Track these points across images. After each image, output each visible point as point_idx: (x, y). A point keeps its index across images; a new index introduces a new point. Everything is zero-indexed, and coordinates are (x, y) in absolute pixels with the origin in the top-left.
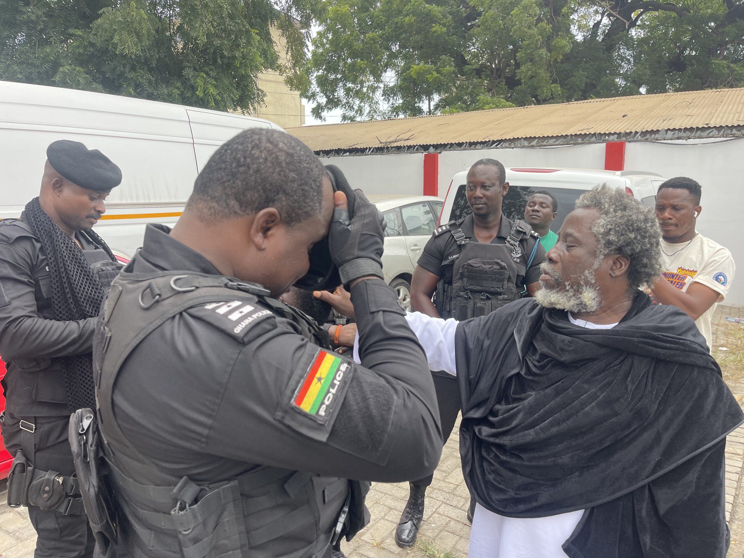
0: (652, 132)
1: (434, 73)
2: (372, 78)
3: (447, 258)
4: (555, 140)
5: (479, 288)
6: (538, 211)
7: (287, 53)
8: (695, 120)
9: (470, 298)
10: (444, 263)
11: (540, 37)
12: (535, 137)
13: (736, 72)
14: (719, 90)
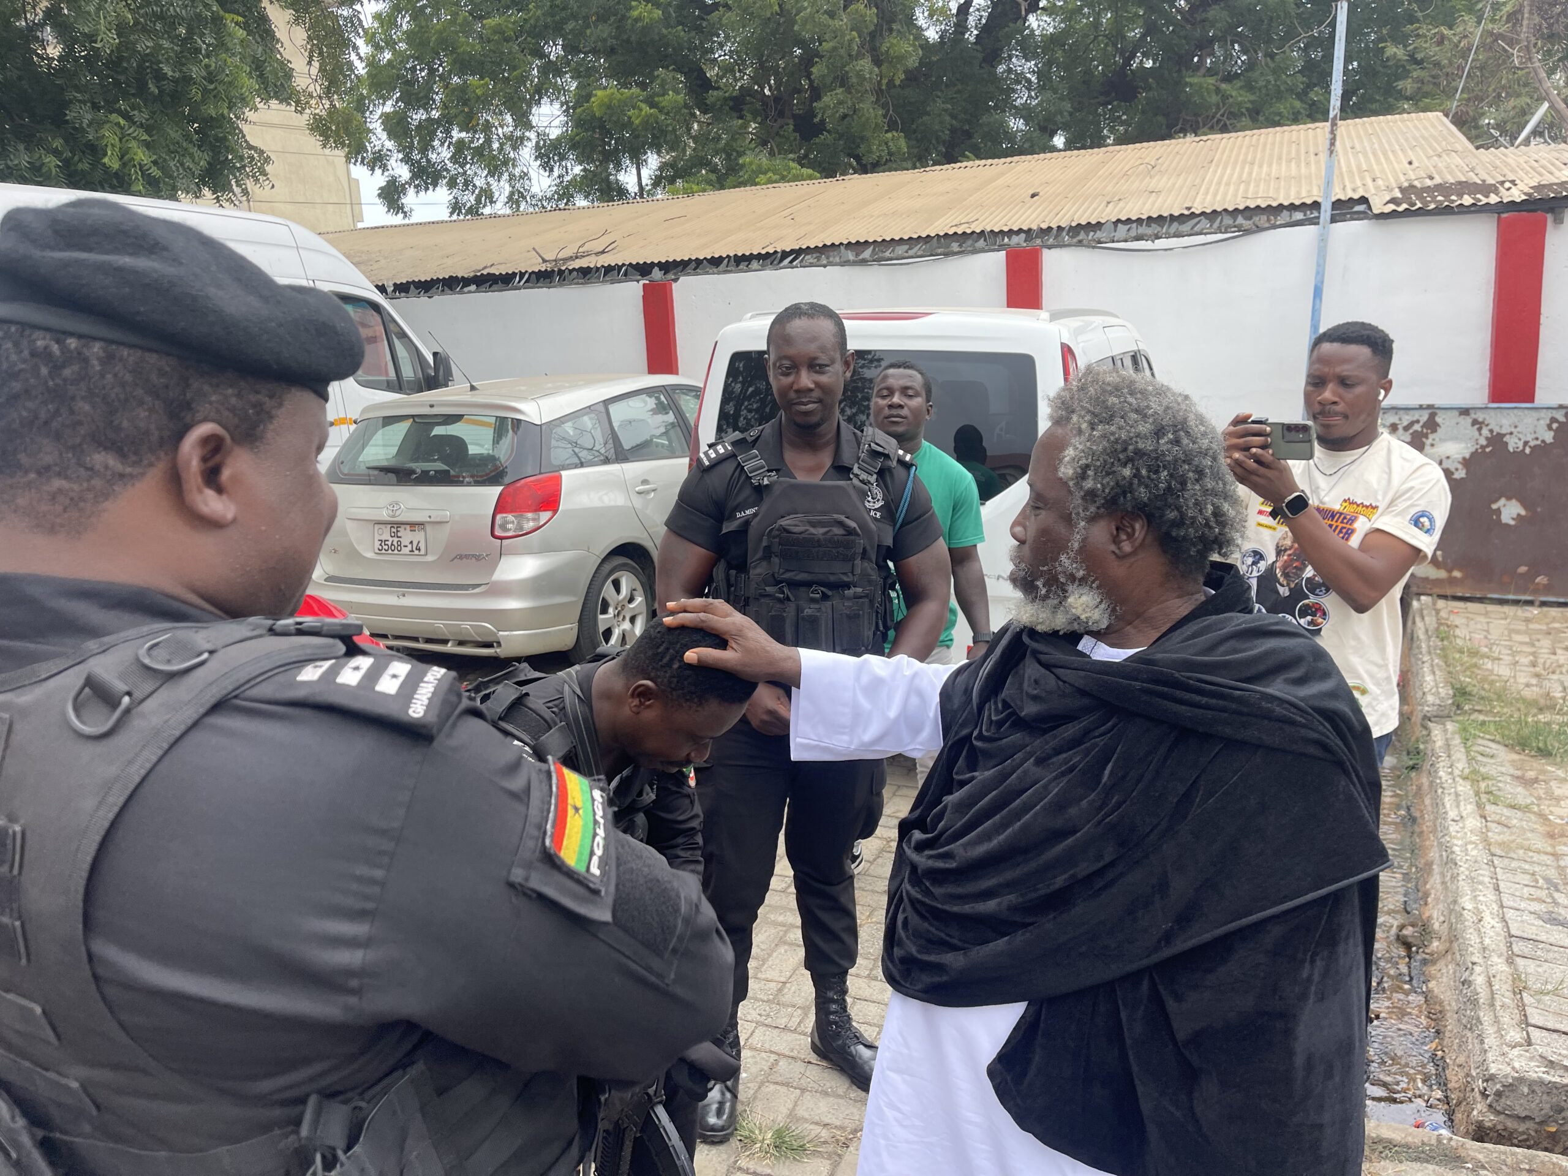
0: (1089, 227)
1: (643, 106)
2: (508, 118)
3: (732, 517)
4: (906, 247)
5: (803, 577)
6: (901, 406)
7: (309, 63)
8: (1165, 201)
9: (788, 599)
10: (728, 527)
11: (854, 33)
12: (866, 242)
13: (1231, 100)
14: (1204, 138)
